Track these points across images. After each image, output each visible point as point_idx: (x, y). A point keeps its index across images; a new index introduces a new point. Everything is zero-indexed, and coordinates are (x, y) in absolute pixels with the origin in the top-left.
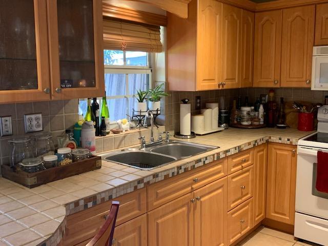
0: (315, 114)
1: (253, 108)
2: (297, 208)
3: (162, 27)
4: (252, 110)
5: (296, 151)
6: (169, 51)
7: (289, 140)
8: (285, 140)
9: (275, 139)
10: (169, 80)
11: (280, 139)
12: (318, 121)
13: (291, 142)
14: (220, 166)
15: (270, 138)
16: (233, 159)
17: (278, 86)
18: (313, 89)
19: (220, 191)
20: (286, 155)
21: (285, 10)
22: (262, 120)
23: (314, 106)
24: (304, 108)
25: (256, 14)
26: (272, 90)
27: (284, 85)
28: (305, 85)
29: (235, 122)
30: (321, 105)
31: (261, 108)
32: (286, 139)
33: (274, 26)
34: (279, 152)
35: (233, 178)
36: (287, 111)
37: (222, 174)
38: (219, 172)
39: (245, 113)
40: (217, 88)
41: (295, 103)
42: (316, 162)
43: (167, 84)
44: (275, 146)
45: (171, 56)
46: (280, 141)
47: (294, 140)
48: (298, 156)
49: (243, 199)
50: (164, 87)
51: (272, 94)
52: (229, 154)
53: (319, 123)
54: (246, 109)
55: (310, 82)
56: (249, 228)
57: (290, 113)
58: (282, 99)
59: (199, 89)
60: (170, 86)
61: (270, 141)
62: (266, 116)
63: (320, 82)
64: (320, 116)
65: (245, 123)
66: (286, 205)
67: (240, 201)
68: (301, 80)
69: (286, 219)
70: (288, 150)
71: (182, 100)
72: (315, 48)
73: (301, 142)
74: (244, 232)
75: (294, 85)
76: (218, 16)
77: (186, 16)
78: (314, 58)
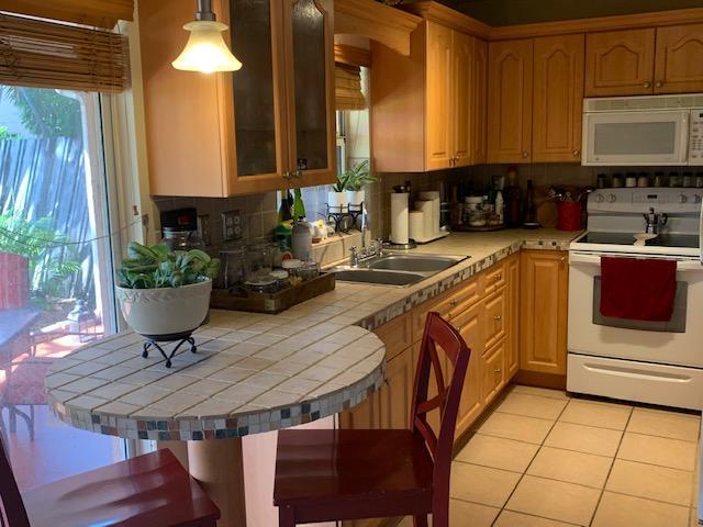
0: (584, 202)
1: (486, 197)
2: (571, 347)
3: (362, 68)
4: (484, 202)
5: (566, 260)
6: (376, 109)
7: (554, 244)
8: (548, 244)
9: (532, 243)
10: (375, 155)
11: (541, 243)
12: (587, 215)
13: (558, 247)
14: (474, 285)
15: (525, 242)
16: (487, 274)
17: (528, 160)
18: (584, 163)
19: (475, 322)
20: (550, 268)
21: (537, 40)
22: (501, 217)
23: (581, 192)
24: (568, 194)
25: (491, 45)
26: (513, 167)
27: (538, 159)
28: (571, 158)
29: (460, 222)
30: (593, 189)
31: (499, 198)
32: (550, 243)
33: (521, 63)
34: (538, 264)
35: (487, 303)
36: (538, 200)
37: (477, 296)
38: (473, 295)
39: (473, 207)
40: (448, 166)
41: (553, 187)
42: (599, 273)
43: (373, 161)
44: (533, 255)
45: (377, 115)
46: (541, 247)
47: (562, 244)
48: (571, 268)
49: (498, 336)
50: (368, 167)
51: (512, 175)
52: (484, 266)
53: (589, 218)
54: (474, 201)
55: (580, 153)
56: (502, 383)
57: (542, 203)
58: (530, 182)
59: (429, 168)
60: (377, 163)
61: (524, 247)
62: (506, 211)
63: (595, 153)
64: (591, 206)
65: (478, 223)
66: (552, 345)
67: (493, 339)
68: (563, 150)
69: (552, 367)
70: (553, 260)
71: (394, 188)
72: (587, 102)
73: (574, 245)
74: (498, 388)
75: (554, 158)
76: (448, 51)
77: (408, 53)
78: (585, 117)
